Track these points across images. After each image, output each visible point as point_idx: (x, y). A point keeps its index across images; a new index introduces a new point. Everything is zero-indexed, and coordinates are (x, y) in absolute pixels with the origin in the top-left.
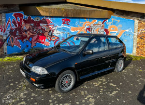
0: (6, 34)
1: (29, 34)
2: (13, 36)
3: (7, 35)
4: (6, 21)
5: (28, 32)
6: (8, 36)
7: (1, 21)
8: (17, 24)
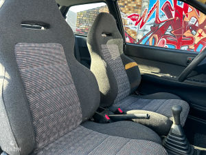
0: (145, 30)
1: (200, 35)
2: (156, 36)
3: (146, 33)
4: (150, 6)
5: (200, 31)
6: (148, 34)
7: (140, 6)
8: (173, 13)
